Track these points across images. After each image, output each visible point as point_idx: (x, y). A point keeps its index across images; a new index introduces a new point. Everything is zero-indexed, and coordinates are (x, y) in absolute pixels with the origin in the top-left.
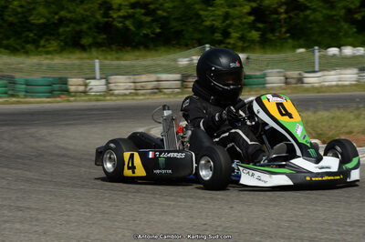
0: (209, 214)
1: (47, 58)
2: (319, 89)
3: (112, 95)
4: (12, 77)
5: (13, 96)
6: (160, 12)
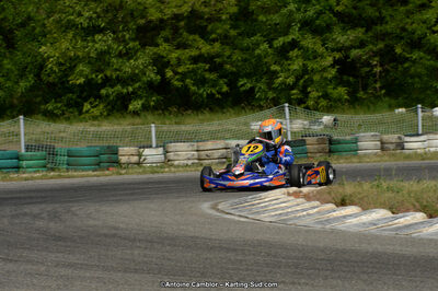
1: (93, 125)
2: (423, 156)
4: (53, 148)
5: (53, 169)
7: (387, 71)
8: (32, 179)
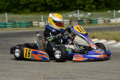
1: (26, 15)
4: (15, 21)
5: (15, 28)
8: (10, 30)
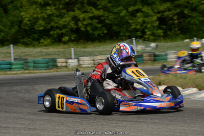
0: (136, 130)
1: (45, 49)
3: (82, 67)
4: (27, 59)
6: (107, 21)
7: (181, 22)
8: (17, 74)
